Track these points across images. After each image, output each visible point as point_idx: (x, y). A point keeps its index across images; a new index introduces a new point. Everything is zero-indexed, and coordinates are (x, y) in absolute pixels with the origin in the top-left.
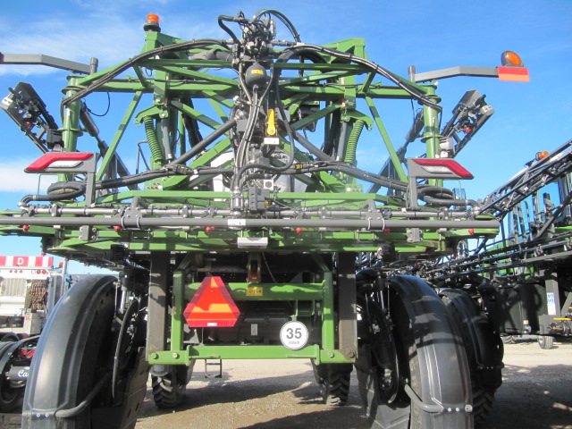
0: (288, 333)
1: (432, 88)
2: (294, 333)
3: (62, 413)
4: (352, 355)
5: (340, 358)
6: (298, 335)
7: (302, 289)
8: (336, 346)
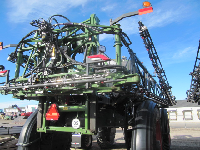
0: (74, 123)
1: (117, 26)
2: (76, 123)
3: (24, 145)
4: (92, 132)
5: (89, 133)
6: (77, 124)
7: (80, 107)
8: (89, 128)
